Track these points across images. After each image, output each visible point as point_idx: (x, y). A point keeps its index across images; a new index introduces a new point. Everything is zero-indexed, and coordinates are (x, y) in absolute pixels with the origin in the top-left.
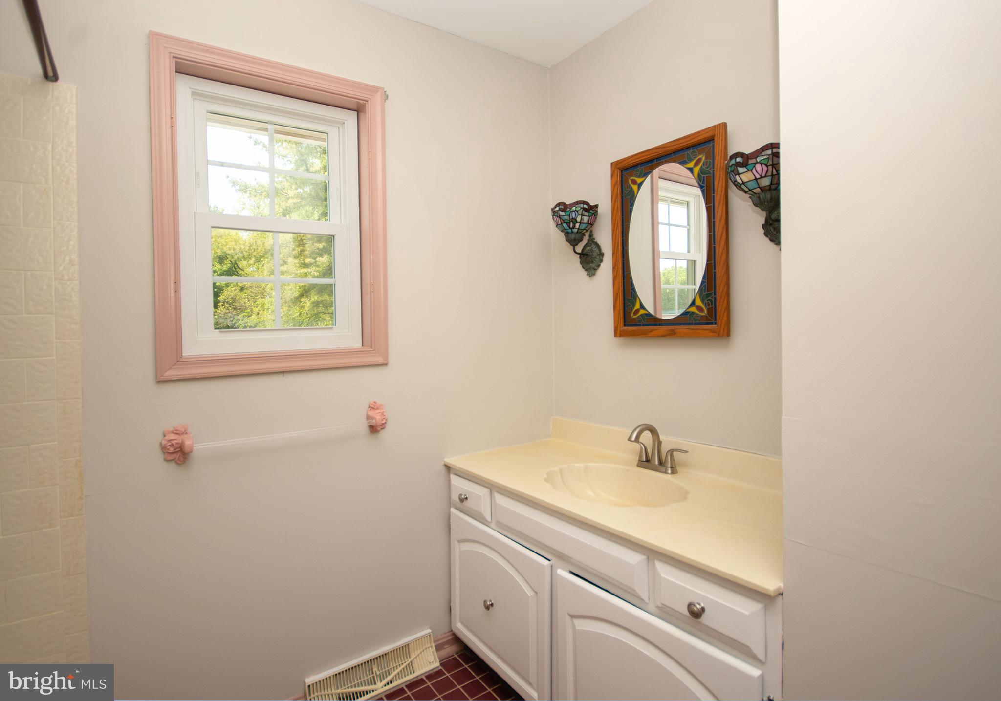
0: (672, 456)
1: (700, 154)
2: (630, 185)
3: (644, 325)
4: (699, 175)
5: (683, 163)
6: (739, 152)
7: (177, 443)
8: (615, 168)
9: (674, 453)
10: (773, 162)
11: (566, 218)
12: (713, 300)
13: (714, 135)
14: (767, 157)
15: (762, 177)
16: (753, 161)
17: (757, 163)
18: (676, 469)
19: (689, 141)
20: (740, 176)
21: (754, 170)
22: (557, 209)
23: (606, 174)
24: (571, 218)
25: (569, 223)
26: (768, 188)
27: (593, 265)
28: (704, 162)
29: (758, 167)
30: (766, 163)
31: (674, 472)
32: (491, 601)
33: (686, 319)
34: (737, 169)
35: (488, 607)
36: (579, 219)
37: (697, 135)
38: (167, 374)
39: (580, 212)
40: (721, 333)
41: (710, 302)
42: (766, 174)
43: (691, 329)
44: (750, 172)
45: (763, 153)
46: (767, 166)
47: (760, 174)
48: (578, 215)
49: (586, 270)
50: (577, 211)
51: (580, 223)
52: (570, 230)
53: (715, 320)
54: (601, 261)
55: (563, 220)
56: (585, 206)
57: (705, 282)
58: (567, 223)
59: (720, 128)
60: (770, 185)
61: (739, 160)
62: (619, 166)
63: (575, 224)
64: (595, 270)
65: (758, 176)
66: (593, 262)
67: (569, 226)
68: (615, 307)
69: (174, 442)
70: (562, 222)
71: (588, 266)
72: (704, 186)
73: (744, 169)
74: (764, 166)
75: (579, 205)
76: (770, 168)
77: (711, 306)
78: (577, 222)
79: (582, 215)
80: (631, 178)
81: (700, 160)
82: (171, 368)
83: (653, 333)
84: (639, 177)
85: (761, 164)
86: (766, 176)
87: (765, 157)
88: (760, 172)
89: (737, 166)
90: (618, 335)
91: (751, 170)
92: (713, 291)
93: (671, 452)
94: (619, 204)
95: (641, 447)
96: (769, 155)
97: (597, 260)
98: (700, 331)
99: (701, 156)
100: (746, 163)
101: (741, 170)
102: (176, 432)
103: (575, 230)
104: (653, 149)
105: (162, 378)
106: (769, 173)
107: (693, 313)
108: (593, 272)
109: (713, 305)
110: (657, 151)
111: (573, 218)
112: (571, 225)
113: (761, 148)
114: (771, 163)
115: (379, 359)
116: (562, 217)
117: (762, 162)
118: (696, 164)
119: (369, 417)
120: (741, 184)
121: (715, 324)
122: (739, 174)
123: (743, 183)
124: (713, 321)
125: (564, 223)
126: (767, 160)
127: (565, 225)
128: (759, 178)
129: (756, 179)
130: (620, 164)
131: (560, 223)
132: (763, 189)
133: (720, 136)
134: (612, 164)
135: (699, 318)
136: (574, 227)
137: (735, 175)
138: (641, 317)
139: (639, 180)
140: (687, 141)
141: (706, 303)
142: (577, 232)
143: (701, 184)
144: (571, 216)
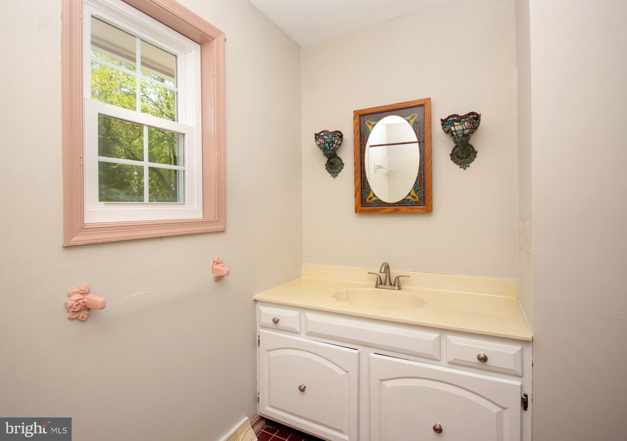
0: (398, 279)
1: (414, 113)
2: (366, 125)
3: (376, 206)
4: (413, 124)
5: (403, 116)
6: (456, 114)
7: (83, 302)
8: (356, 114)
9: (400, 278)
10: (473, 121)
11: (329, 140)
12: (422, 192)
13: (424, 104)
14: (471, 118)
15: (466, 129)
16: (464, 120)
17: (466, 121)
18: (401, 287)
19: (408, 105)
20: (455, 127)
21: (463, 125)
22: (323, 134)
23: (350, 116)
24: (332, 140)
25: (330, 143)
26: (466, 135)
27: (336, 170)
28: (417, 117)
29: (466, 123)
30: (470, 122)
31: (399, 288)
32: (303, 385)
33: (404, 203)
34: (454, 123)
35: (302, 390)
36: (336, 142)
37: (415, 102)
38: (73, 239)
39: (337, 138)
40: (429, 210)
41: (420, 194)
42: (469, 127)
43: (409, 208)
44: (461, 125)
45: (469, 117)
46: (470, 123)
47: (466, 127)
48: (336, 139)
49: (330, 173)
50: (336, 137)
51: (336, 144)
52: (329, 148)
53: (424, 203)
54: (342, 168)
55: (326, 142)
56: (340, 134)
57: (417, 183)
58: (328, 143)
59: (428, 100)
60: (468, 134)
61: (455, 118)
62: (360, 113)
63: (333, 144)
64: (338, 173)
65: (465, 128)
66: (336, 168)
67: (329, 146)
68: (355, 196)
69: (80, 301)
70: (325, 142)
71: (332, 171)
72: (417, 131)
73: (458, 124)
74: (469, 123)
75: (337, 133)
76: (471, 124)
77: (421, 196)
78: (335, 143)
79: (338, 140)
80: (367, 121)
81: (414, 116)
82: (77, 234)
83: (383, 211)
84: (373, 121)
85: (468, 122)
86: (468, 129)
87: (470, 119)
88: (466, 126)
89: (453, 122)
90: (358, 212)
91: (462, 125)
92: (422, 188)
93: (398, 278)
94: (358, 136)
95: (378, 276)
96: (472, 118)
97: (339, 167)
98: (415, 209)
99: (415, 114)
100: (459, 121)
101: (456, 124)
102: (81, 292)
103: (332, 148)
104: (384, 106)
105: (70, 244)
106: (470, 127)
107: (409, 200)
108: (336, 174)
109: (422, 195)
110: (386, 108)
111: (333, 141)
112: (331, 145)
113: (468, 114)
114: (472, 122)
115: (219, 227)
116: (326, 140)
117: (468, 121)
118: (412, 118)
119: (213, 270)
120: (453, 131)
121: (424, 205)
122: (454, 126)
123: (455, 131)
124: (422, 204)
125: (327, 143)
126: (471, 120)
127: (327, 145)
128: (465, 129)
129: (463, 129)
130: (361, 112)
131: (323, 143)
132: (464, 135)
133: (428, 105)
134: (354, 112)
135: (414, 202)
136: (332, 146)
137: (451, 126)
138: (374, 202)
139: (373, 123)
140: (407, 105)
141: (418, 194)
142: (332, 150)
143: (415, 129)
144: (332, 139)
